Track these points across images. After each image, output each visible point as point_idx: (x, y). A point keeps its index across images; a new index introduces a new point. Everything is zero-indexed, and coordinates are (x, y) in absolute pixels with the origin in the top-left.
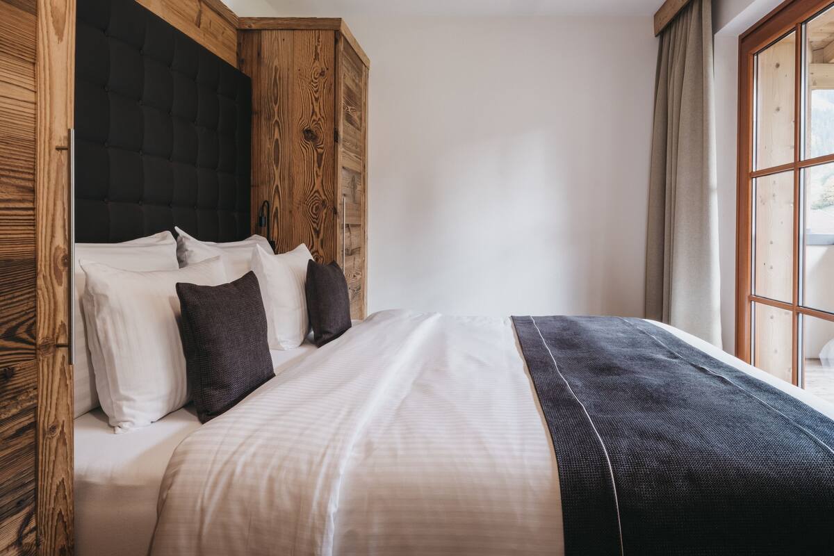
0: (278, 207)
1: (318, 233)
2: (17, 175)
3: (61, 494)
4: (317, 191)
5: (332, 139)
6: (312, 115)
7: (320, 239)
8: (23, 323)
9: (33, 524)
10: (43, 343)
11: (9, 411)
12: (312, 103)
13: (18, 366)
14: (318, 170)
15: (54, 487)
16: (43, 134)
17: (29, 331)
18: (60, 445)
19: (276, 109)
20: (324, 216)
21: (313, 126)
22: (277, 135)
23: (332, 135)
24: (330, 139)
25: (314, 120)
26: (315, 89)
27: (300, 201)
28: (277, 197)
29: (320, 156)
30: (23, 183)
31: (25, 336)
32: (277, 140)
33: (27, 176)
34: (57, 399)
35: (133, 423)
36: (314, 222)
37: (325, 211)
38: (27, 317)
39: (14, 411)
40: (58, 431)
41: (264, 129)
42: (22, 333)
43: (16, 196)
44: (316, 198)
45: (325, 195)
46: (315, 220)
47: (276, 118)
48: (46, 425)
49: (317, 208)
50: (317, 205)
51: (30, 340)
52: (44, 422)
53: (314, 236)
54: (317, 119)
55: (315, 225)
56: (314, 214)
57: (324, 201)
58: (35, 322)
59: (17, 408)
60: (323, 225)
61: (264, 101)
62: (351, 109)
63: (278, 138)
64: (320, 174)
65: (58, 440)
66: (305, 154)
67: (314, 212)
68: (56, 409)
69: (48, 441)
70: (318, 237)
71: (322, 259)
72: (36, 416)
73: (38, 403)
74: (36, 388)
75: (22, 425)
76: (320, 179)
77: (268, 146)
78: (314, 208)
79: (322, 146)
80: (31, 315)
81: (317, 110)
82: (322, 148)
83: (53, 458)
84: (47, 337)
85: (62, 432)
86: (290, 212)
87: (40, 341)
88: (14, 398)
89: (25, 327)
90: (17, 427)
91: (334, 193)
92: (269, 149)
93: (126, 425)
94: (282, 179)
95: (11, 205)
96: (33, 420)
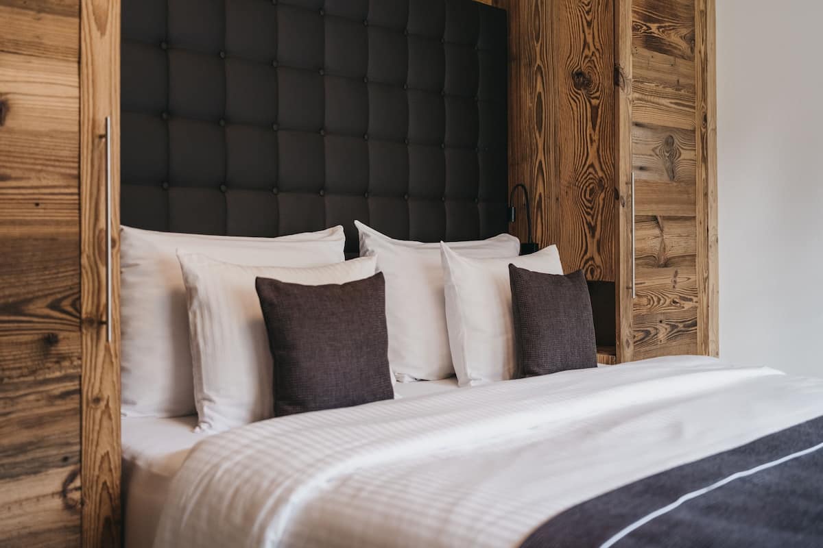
0: (542, 192)
1: (592, 229)
2: (61, 164)
3: (106, 465)
4: (592, 165)
5: (611, 82)
6: (584, 49)
7: (595, 240)
8: (68, 296)
9: (77, 483)
10: (87, 318)
11: (54, 372)
12: (584, 32)
13: (61, 335)
14: (592, 132)
15: (99, 457)
16: (86, 125)
17: (73, 305)
18: (105, 418)
19: (538, 49)
20: (601, 202)
21: (584, 66)
22: (539, 88)
23: (611, 75)
24: (608, 83)
25: (586, 57)
26: (587, 8)
27: (569, 183)
28: (540, 177)
29: (595, 109)
30: (68, 171)
31: (70, 309)
32: (540, 93)
33: (72, 165)
34: (102, 373)
35: (210, 426)
36: (588, 214)
37: (603, 195)
38: (71, 292)
39: (58, 374)
40: (103, 404)
41: (524, 80)
42: (66, 305)
43: (61, 183)
44: (591, 176)
45: (602, 170)
46: (589, 210)
47: (538, 62)
48: (90, 394)
49: (592, 190)
50: (591, 186)
51: (74, 313)
52: (89, 392)
53: (588, 235)
54: (591, 54)
55: (589, 218)
56: (588, 201)
57: (601, 180)
58: (79, 298)
59: (60, 371)
60: (599, 218)
61: (524, 39)
62: (659, 28)
63: (541, 91)
64: (596, 138)
65: (103, 413)
66: (575, 108)
67: (588, 197)
68: (101, 383)
69: (92, 411)
70: (593, 236)
71: (599, 271)
72: (80, 384)
73: (82, 372)
74: (80, 358)
75: (67, 389)
76: (595, 145)
77: (529, 103)
78: (588, 192)
79: (598, 94)
80: (76, 290)
81: (590, 40)
82: (597, 98)
83: (97, 427)
84: (91, 313)
85: (107, 406)
86: (557, 199)
87: (84, 316)
88: (57, 362)
89: (69, 301)
90: (63, 390)
91: (615, 166)
92: (530, 109)
93: (204, 426)
94: (546, 151)
95: (56, 191)
96: (78, 387)
